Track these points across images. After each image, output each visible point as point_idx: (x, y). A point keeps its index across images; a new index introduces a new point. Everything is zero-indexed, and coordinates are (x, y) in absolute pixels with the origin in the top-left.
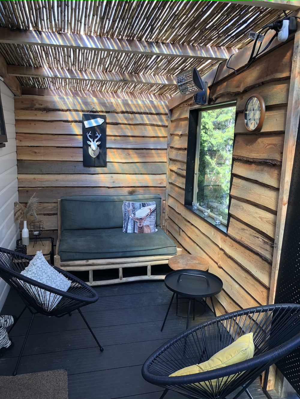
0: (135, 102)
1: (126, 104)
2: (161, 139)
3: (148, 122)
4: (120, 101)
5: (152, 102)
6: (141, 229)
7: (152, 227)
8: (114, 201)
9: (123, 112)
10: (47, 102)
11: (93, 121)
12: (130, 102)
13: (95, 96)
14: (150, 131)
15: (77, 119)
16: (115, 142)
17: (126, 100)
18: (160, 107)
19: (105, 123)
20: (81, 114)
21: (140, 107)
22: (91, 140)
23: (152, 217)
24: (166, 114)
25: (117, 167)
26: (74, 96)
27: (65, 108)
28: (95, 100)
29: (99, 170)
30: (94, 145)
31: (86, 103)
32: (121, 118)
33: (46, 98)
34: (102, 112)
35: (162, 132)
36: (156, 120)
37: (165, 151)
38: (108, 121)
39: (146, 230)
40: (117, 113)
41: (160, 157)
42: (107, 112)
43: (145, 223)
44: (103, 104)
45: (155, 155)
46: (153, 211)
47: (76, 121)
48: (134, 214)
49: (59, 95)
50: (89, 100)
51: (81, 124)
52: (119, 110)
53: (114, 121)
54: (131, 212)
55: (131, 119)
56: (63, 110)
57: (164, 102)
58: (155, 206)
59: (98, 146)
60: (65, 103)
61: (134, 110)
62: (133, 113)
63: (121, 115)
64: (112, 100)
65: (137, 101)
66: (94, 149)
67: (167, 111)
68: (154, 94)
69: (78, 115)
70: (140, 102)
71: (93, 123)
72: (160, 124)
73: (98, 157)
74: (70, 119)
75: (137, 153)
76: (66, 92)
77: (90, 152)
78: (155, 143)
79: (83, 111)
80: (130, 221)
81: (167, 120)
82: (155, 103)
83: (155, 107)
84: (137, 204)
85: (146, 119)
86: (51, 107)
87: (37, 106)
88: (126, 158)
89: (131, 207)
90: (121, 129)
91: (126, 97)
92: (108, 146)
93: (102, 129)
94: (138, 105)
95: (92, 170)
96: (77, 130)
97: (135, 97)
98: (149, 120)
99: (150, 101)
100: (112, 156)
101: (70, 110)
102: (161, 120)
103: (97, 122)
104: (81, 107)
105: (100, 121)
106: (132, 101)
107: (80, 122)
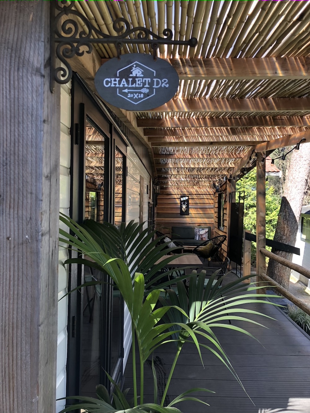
0: (200, 190)
1: (197, 191)
2: (211, 204)
3: (205, 198)
4: (194, 190)
5: (207, 190)
6: (202, 239)
7: (206, 238)
8: (192, 228)
9: (195, 194)
10: (168, 192)
11: (184, 198)
12: (198, 191)
13: (185, 189)
14: (207, 201)
15: (178, 197)
16: (192, 205)
17: (197, 190)
18: (210, 192)
19: (189, 199)
20: (180, 195)
21: (202, 192)
22: (183, 205)
23: (207, 234)
24: (213, 194)
25: (193, 216)
26: (177, 189)
27: (174, 194)
28: (185, 190)
29: (186, 216)
30: (184, 207)
31: (182, 192)
32: (195, 197)
33: (168, 190)
34: (188, 194)
35: (211, 201)
36: (209, 197)
37: (213, 209)
38: (190, 198)
39: (204, 239)
40: (193, 195)
41: (211, 211)
42: (189, 195)
43: (203, 236)
44: (188, 192)
45: (209, 210)
46: (207, 232)
47: (178, 198)
48: (199, 233)
49: (172, 189)
50: (183, 191)
51: (180, 199)
52: (194, 194)
53: (192, 198)
54: (198, 232)
55: (199, 197)
56: (173, 194)
57: (212, 190)
58: (208, 230)
59: (186, 207)
60: (174, 192)
61: (200, 193)
62: (200, 194)
63: (194, 195)
64: (192, 190)
65: (201, 190)
66: (184, 208)
67: (213, 193)
68: (208, 187)
69: (179, 196)
70: (202, 190)
71: (184, 199)
72: (210, 198)
73: (186, 211)
74: (176, 197)
75: (201, 210)
76: (174, 188)
77: (183, 209)
78: (208, 206)
79: (180, 194)
80: (197, 235)
81: (213, 197)
82: (208, 190)
83: (208, 192)
84: (200, 229)
85: (205, 197)
86: (169, 193)
87: (165, 193)
88: (197, 212)
89: (198, 230)
90: (195, 200)
91: (197, 189)
92: (189, 207)
93: (187, 201)
94: (202, 191)
95: (184, 216)
96: (178, 201)
97: (200, 189)
98: (206, 197)
99: (206, 190)
100: (191, 211)
101: (176, 194)
102: (211, 197)
103: (185, 198)
104: (180, 193)
105: (187, 198)
106: (199, 190)
107: (179, 198)
